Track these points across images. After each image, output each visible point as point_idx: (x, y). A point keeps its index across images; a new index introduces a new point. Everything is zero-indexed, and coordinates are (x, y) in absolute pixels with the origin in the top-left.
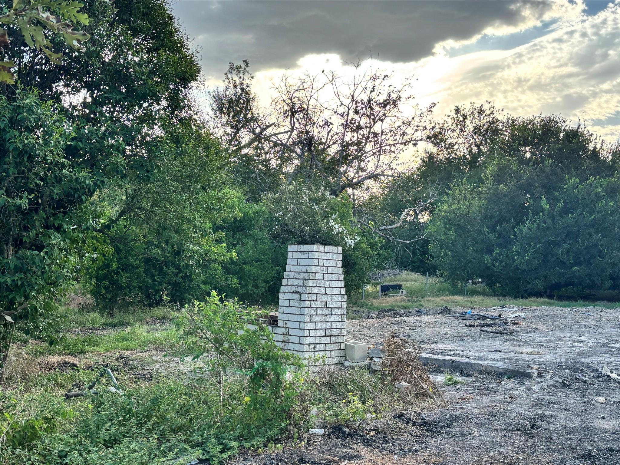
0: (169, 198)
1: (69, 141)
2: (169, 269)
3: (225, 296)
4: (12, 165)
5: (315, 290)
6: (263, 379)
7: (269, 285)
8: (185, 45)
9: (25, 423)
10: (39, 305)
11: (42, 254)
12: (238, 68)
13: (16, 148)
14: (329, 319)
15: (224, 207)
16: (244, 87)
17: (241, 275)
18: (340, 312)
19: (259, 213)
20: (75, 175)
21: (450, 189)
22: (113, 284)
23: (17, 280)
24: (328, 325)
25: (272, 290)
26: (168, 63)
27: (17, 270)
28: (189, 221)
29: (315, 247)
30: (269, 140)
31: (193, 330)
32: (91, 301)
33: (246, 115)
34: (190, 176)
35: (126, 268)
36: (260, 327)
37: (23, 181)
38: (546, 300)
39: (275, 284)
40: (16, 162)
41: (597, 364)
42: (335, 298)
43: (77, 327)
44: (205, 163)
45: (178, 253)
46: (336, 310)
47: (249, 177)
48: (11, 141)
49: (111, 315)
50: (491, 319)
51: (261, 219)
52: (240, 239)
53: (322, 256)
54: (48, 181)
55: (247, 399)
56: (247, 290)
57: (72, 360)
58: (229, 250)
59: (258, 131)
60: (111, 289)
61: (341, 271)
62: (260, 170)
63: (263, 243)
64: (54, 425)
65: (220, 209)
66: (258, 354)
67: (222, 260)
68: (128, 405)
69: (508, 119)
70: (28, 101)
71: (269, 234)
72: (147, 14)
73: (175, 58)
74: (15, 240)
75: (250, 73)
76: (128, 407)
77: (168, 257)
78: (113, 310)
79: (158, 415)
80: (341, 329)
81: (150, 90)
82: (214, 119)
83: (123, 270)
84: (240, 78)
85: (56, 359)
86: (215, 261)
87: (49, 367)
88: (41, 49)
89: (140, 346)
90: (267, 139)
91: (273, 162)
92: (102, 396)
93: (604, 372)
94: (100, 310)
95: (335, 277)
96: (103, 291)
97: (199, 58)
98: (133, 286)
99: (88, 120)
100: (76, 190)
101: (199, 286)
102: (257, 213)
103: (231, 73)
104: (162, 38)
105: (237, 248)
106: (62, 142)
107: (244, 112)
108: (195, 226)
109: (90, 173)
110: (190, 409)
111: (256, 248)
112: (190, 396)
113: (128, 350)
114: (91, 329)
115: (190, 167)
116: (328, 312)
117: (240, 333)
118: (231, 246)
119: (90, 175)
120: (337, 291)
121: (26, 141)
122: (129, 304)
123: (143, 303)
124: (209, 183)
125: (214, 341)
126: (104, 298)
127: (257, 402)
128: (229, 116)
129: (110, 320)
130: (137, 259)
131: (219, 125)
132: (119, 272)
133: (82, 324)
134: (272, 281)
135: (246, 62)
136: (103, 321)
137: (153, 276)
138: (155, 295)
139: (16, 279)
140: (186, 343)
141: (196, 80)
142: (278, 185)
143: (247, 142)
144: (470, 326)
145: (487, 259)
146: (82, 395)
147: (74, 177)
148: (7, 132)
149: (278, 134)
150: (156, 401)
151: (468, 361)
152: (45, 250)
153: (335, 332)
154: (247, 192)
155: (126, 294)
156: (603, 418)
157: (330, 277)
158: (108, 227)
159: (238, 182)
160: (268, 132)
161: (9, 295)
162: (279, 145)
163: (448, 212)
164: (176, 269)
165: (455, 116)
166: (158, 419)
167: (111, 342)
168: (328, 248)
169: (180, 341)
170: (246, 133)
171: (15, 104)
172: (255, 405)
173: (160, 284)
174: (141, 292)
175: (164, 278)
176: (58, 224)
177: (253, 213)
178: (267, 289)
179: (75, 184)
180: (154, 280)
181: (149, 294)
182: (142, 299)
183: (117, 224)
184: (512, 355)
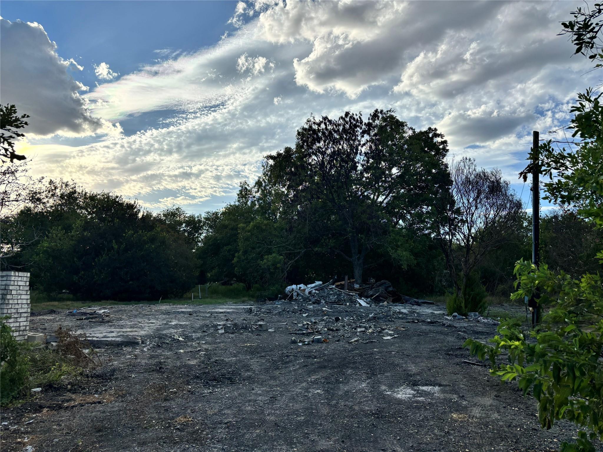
5: (11, 302)
14: (19, 320)
18: (26, 315)
21: (49, 232)
24: (18, 324)
29: (12, 273)
38: (113, 301)
41: (170, 334)
42: (23, 306)
46: (24, 314)
50: (90, 315)
53: (17, 278)
61: (28, 288)
69: (83, 191)
80: (26, 326)
93: (175, 337)
95: (24, 292)
116: (19, 316)
120: (25, 302)
144: (80, 319)
145: (75, 278)
151: (98, 339)
153: (22, 328)
156: (189, 360)
157: (21, 292)
163: (47, 247)
165: (49, 186)
168: (21, 274)
184: (122, 333)
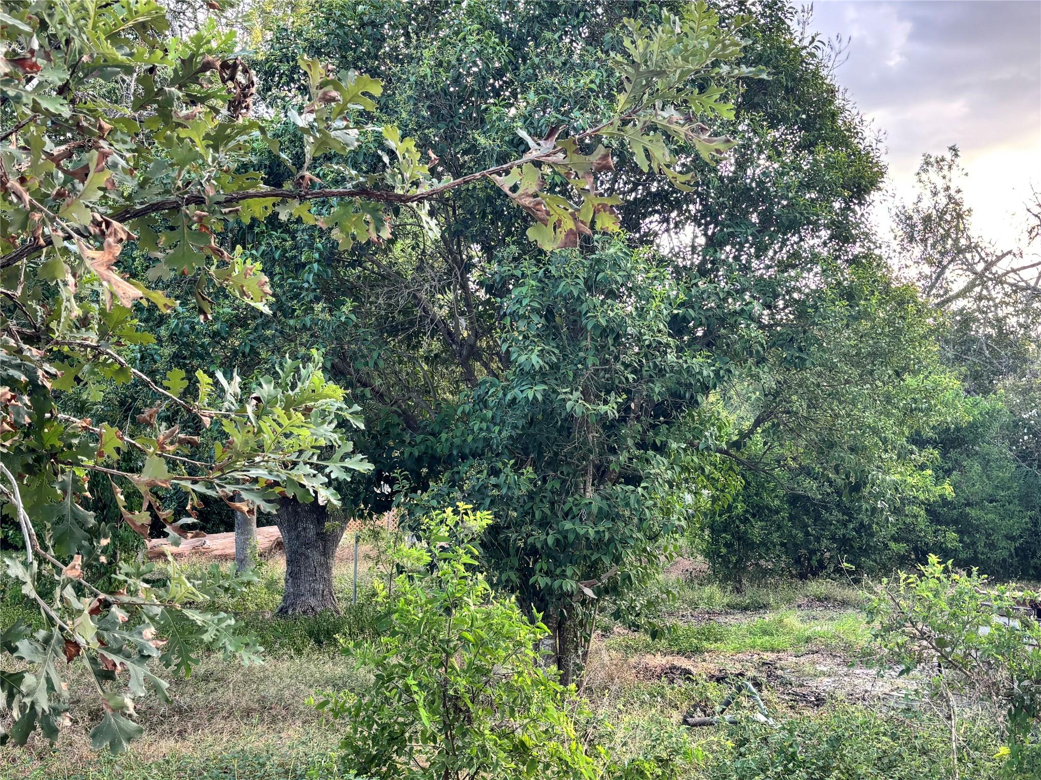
0: (837, 392)
1: (676, 309)
2: (831, 514)
3: (954, 565)
4: (592, 352)
6: (1034, 716)
7: (1017, 545)
8: (857, 133)
9: (629, 765)
10: (634, 572)
11: (640, 490)
12: (940, 161)
13: (597, 326)
15: (936, 406)
16: (952, 192)
17: (964, 526)
19: (992, 415)
20: (686, 362)
22: (739, 539)
23: (604, 531)
25: (1022, 554)
26: (829, 166)
27: (602, 515)
28: (875, 431)
30: (1002, 283)
31: (899, 623)
32: (705, 567)
33: (956, 241)
34: (873, 355)
35: (759, 511)
36: (1022, 622)
37: (607, 376)
39: (1027, 542)
40: (596, 347)
43: (686, 609)
44: (900, 330)
45: (856, 488)
47: (969, 350)
48: (589, 314)
49: (738, 590)
51: (997, 425)
52: (956, 460)
54: (644, 373)
55: (1004, 750)
56: (976, 552)
57: (683, 662)
58: (938, 480)
59: (980, 267)
60: (736, 547)
62: (988, 336)
63: (1000, 467)
64: (672, 770)
65: (929, 409)
66: (1020, 669)
67: (927, 499)
68: (791, 746)
70: (612, 250)
71: (1011, 450)
72: (792, 89)
73: (842, 154)
74: (597, 468)
75: (961, 167)
76: (791, 750)
77: (828, 494)
78: (740, 582)
79: (842, 767)
81: (802, 214)
82: (900, 253)
83: (754, 516)
84: (944, 177)
85: (658, 661)
86: (914, 501)
87: (648, 673)
88: (660, 170)
89: (792, 645)
90: (999, 280)
91: (1012, 321)
92: (744, 728)
94: (720, 581)
96: (724, 551)
97: (883, 150)
98: (772, 543)
99: (703, 272)
100: (689, 386)
101: (886, 546)
102: (987, 413)
103: (926, 171)
104: (818, 126)
105: (953, 477)
106: (665, 312)
107: (954, 236)
108: (885, 441)
109: (708, 357)
110: (895, 761)
111: (988, 477)
112: (894, 737)
113: (773, 651)
114: (708, 613)
115: (873, 338)
117: (984, 631)
118: (943, 473)
119: (709, 361)
121: (612, 314)
122: (765, 572)
123: (790, 571)
124: (908, 364)
125: (937, 644)
126: (726, 561)
127: (1023, 758)
128: (926, 246)
129: (737, 599)
130: (776, 496)
131: (909, 263)
132: (747, 519)
133: (694, 605)
134: (1021, 537)
135: (953, 149)
136: (726, 600)
137: (806, 526)
138: (809, 559)
139: (601, 529)
140: (886, 646)
141: (879, 189)
142: (1025, 361)
143: (962, 287)
146: (711, 724)
147: (685, 366)
148: (582, 303)
149: (1019, 269)
150: (836, 742)
152: (642, 485)
154: (966, 376)
155: (761, 557)
158: (737, 445)
159: (948, 359)
160: (1000, 268)
161: (592, 554)
162: (1023, 289)
164: (843, 514)
166: (843, 774)
167: (744, 636)
169: (875, 640)
170: (961, 272)
171: (594, 256)
172: (1020, 763)
173: (818, 539)
174: (786, 553)
175: (823, 530)
176: (662, 442)
177: (980, 413)
178: (1013, 551)
179: (686, 376)
180: (807, 534)
181: (800, 557)
182: (787, 565)
183: (750, 439)
